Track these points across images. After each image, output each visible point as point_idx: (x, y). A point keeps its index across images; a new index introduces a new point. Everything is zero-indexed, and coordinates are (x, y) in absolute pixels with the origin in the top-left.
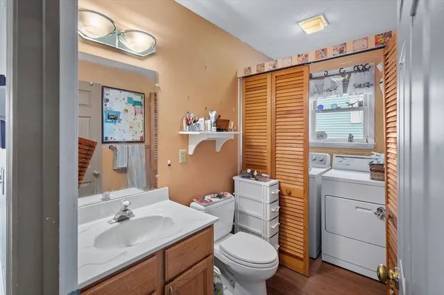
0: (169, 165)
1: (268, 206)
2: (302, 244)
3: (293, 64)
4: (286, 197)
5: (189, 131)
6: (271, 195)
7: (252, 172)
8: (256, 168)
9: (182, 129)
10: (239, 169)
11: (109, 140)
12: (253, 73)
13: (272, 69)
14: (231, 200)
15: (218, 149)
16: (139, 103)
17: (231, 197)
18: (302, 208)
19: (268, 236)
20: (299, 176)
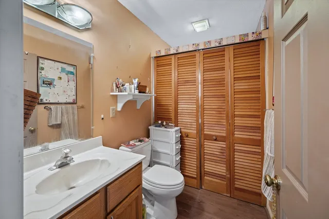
0: (103, 119)
1: (174, 145)
2: (196, 168)
3: (190, 50)
4: (185, 138)
5: (119, 92)
6: (176, 137)
7: (162, 123)
8: (165, 120)
9: (112, 91)
10: (152, 121)
11: (45, 101)
12: (162, 55)
13: (176, 52)
14: (148, 143)
15: (138, 107)
16: (72, 73)
17: (148, 141)
18: (195, 145)
19: (174, 166)
20: (194, 124)
